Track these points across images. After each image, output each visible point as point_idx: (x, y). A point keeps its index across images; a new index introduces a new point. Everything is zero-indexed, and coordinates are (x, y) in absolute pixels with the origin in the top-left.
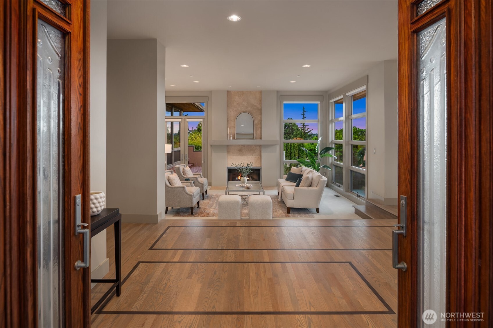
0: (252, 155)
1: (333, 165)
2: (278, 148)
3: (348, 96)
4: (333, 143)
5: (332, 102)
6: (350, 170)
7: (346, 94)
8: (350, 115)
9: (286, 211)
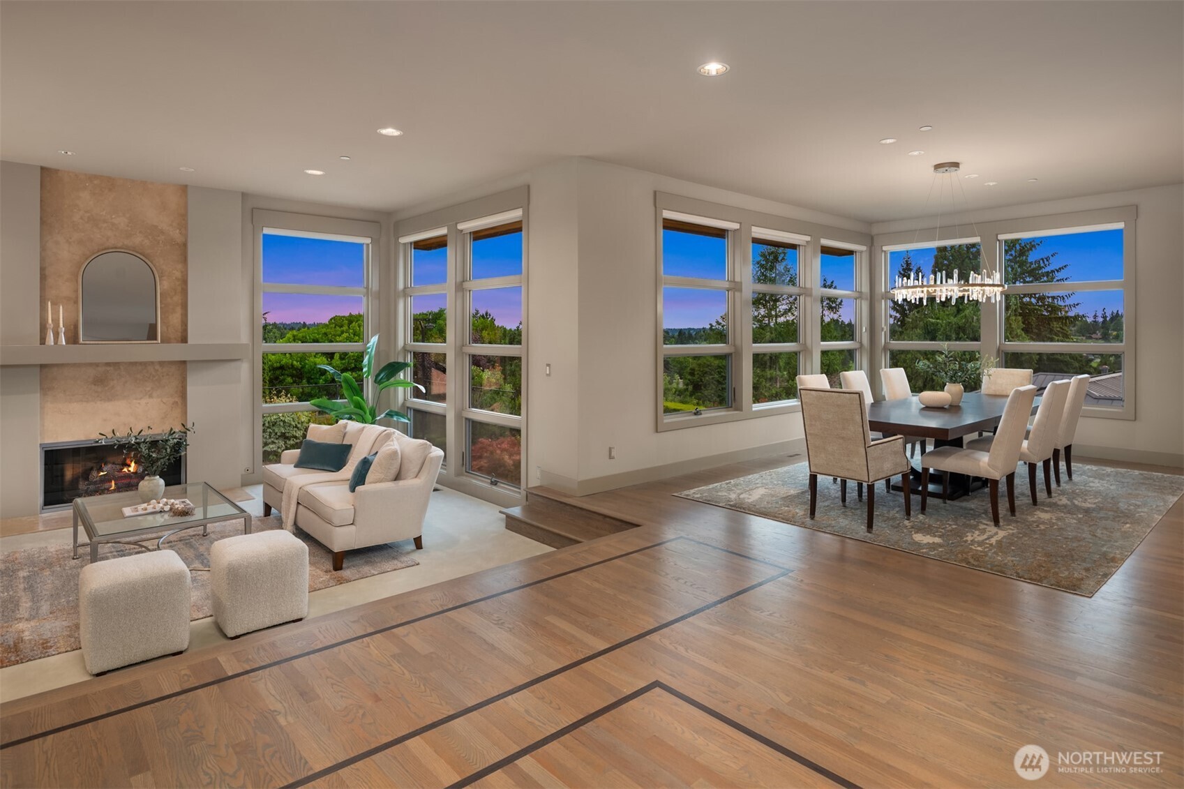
0: (151, 396)
1: (408, 408)
2: (245, 368)
3: (462, 231)
4: (408, 351)
5: (405, 244)
6: (466, 419)
7: (456, 224)
8: (467, 281)
9: (329, 566)
